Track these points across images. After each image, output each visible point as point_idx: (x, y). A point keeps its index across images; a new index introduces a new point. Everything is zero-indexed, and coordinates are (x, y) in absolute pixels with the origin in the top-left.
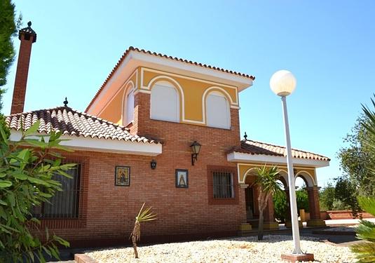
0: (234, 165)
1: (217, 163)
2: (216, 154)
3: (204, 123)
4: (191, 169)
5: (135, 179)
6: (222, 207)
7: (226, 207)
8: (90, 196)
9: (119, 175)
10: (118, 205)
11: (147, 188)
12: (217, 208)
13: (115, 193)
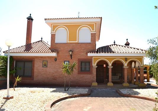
0: (91, 58)
1: (83, 57)
2: (82, 54)
3: (77, 42)
4: (71, 61)
5: (49, 65)
6: (84, 75)
7: (86, 75)
8: (35, 70)
9: (44, 64)
10: (44, 73)
11: (53, 68)
12: (82, 76)
13: (42, 70)
